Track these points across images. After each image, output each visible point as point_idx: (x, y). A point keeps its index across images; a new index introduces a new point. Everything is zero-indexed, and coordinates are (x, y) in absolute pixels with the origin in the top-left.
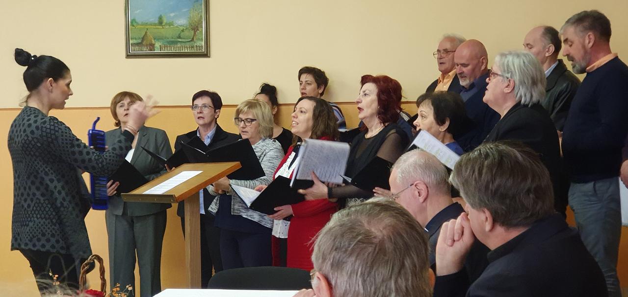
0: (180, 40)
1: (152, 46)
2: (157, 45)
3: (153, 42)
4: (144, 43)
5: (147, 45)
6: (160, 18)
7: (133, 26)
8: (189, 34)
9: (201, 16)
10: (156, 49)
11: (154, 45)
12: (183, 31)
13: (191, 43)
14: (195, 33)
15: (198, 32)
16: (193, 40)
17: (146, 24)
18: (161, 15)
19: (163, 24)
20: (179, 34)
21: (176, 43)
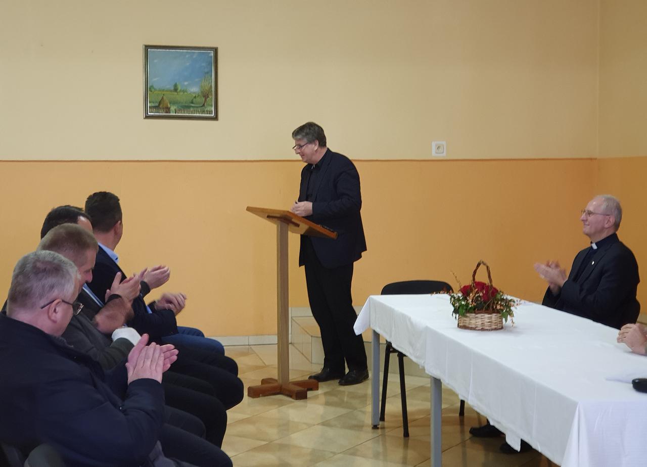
0: (193, 105)
1: (168, 110)
2: (173, 108)
3: (169, 106)
4: (161, 106)
5: (163, 108)
6: (176, 86)
7: (151, 91)
8: (201, 100)
9: (211, 86)
10: (171, 112)
11: (170, 108)
12: (195, 97)
13: (203, 108)
14: (205, 100)
15: (209, 99)
16: (204, 105)
17: (163, 90)
18: (176, 83)
19: (178, 91)
20: (193, 100)
21: (189, 107)
